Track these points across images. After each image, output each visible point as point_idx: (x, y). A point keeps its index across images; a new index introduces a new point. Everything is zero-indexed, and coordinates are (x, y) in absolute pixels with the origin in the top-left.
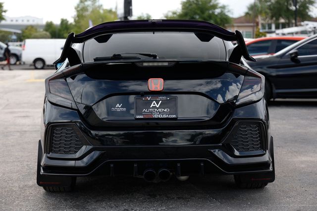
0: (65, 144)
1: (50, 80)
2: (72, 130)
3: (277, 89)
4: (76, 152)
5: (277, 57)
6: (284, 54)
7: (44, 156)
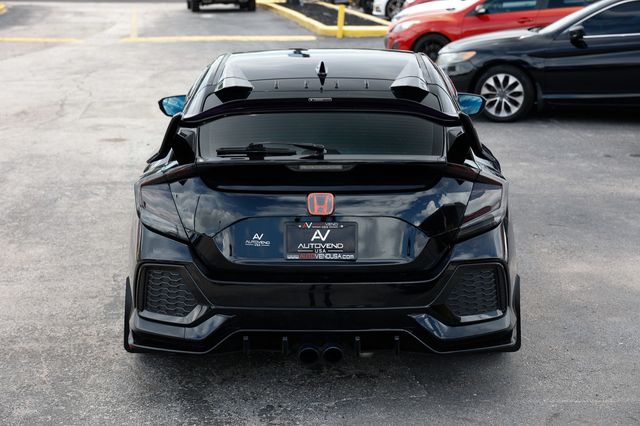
0: (167, 305)
1: (142, 186)
2: (180, 276)
3: (544, 93)
4: (185, 314)
5: (547, 36)
6: (559, 32)
7: (134, 312)
